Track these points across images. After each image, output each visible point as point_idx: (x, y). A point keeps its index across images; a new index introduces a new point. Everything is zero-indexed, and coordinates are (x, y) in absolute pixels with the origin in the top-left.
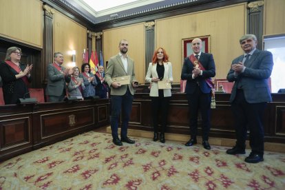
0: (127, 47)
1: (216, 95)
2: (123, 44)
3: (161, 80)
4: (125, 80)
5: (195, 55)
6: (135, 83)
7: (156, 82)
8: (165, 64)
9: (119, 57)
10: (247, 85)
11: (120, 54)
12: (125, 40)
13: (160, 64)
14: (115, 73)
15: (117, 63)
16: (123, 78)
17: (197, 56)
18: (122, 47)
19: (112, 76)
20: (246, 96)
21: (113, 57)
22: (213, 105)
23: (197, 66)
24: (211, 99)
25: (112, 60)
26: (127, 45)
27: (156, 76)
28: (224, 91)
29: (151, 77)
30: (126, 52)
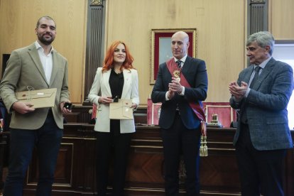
0: (53, 32)
1: (208, 131)
2: (45, 26)
3: (116, 101)
4: (44, 99)
5: (176, 60)
6: (66, 104)
7: (107, 104)
8: (125, 72)
9: (35, 50)
10: (254, 119)
11: (38, 45)
12: (49, 18)
13: (117, 71)
14: (23, 82)
15: (28, 61)
16: (40, 93)
17: (179, 63)
18: (42, 30)
19: (16, 88)
20: (252, 138)
21: (20, 50)
22: (204, 149)
23: (178, 80)
24: (199, 140)
25: (17, 55)
26: (52, 28)
27: (107, 93)
28: (220, 124)
29: (99, 94)
30: (49, 43)
